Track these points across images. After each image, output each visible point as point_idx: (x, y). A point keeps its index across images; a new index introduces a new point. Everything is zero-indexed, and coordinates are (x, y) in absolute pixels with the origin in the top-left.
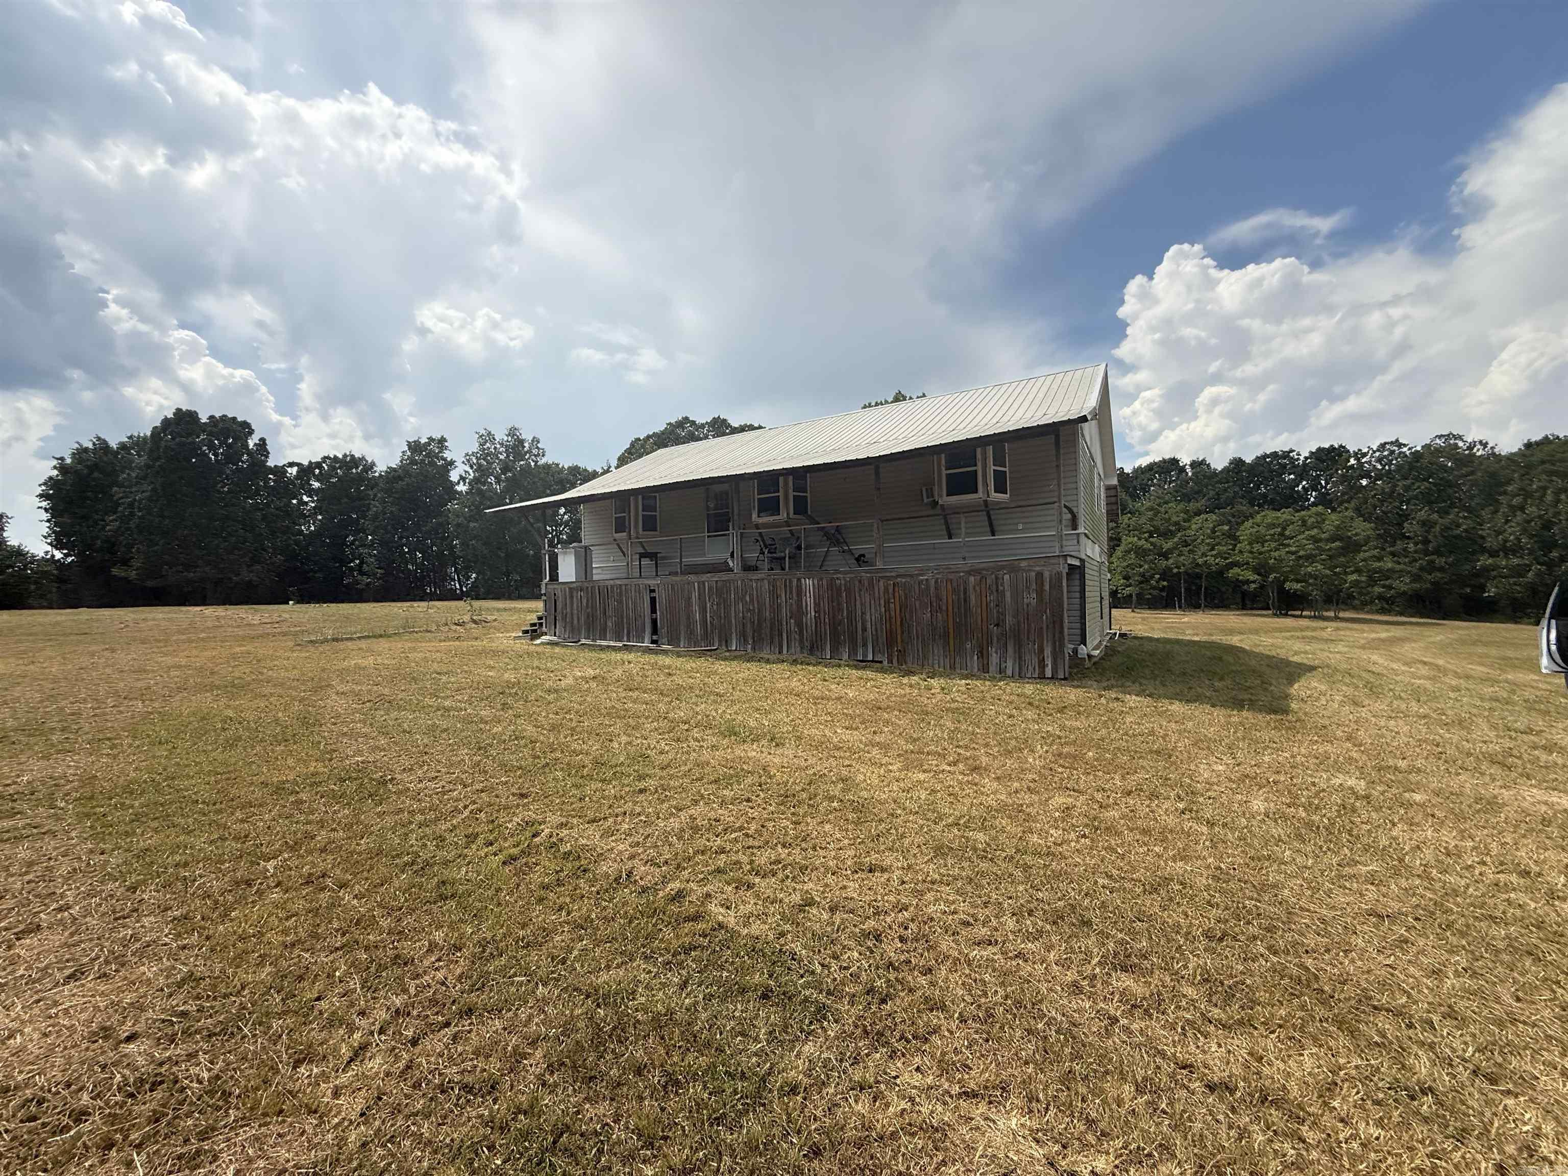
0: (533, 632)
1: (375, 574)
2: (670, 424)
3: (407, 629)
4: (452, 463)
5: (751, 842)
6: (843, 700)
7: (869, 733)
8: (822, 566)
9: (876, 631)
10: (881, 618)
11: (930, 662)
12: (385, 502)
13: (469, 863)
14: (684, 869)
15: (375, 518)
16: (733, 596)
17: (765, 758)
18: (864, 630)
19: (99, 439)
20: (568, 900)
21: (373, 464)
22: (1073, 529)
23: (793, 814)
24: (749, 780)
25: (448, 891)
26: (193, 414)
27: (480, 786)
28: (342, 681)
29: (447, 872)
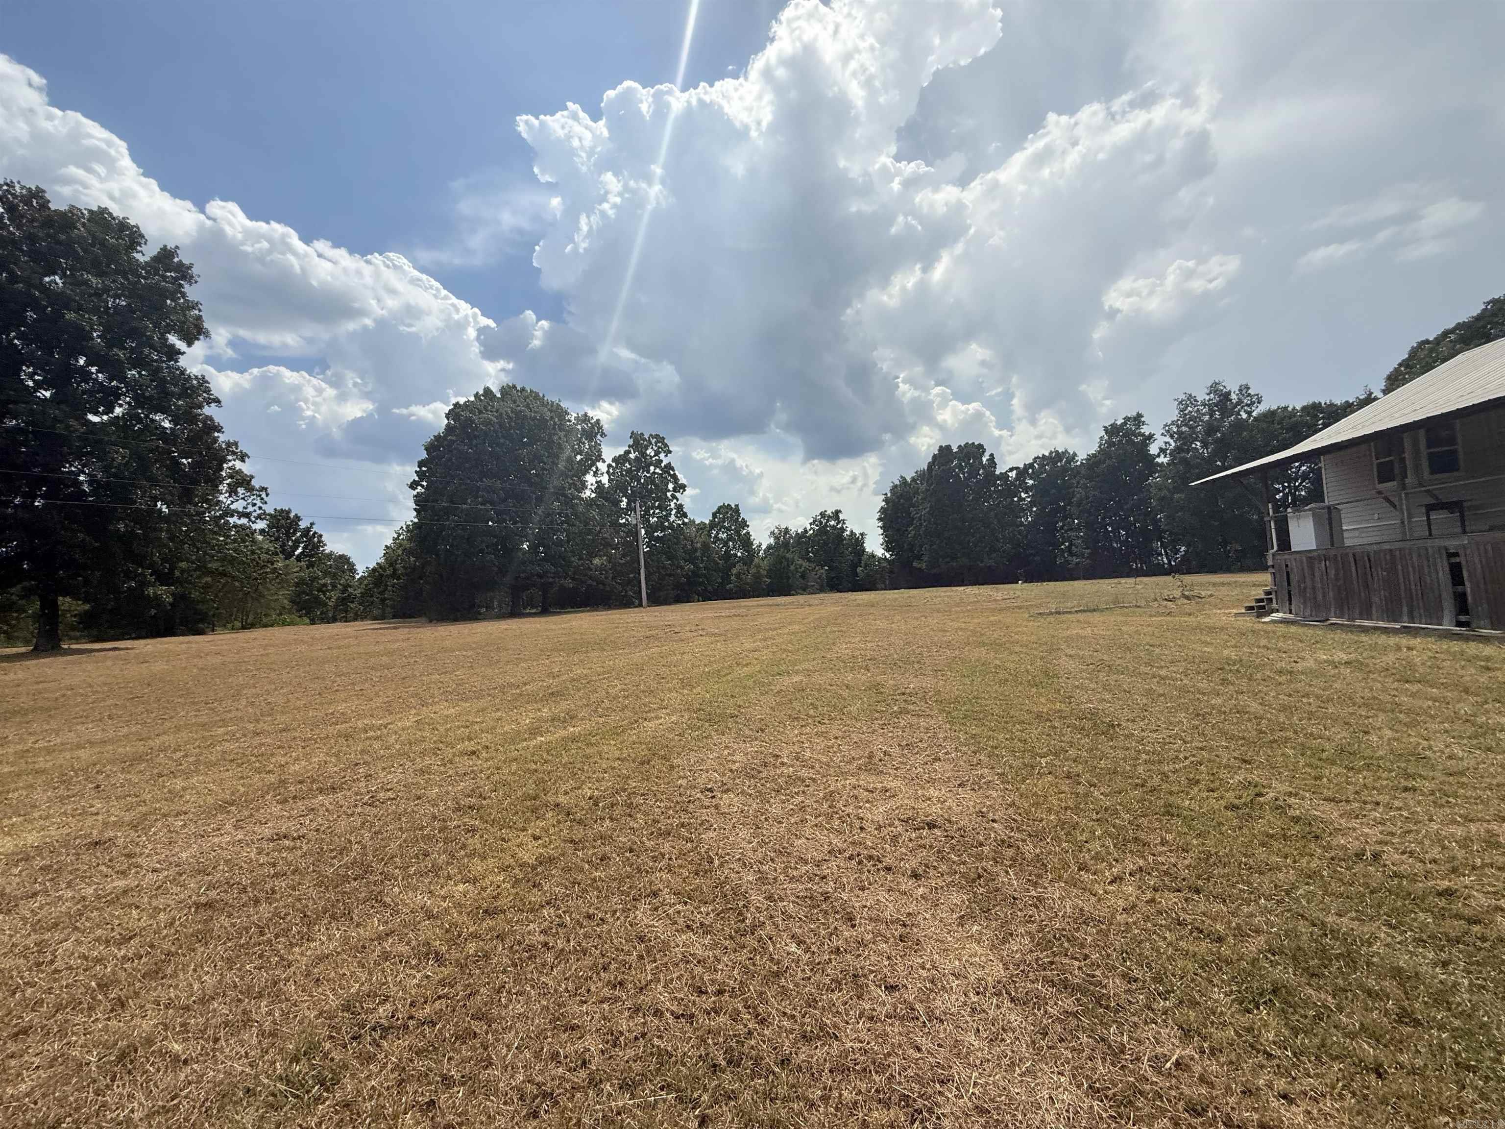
1: (1083, 554)
3: (1118, 604)
4: (1151, 436)
12: (1087, 487)
13: (1191, 799)
15: (1079, 503)
19: (902, 477)
20: (1295, 852)
21: (1075, 455)
25: (1174, 811)
26: (948, 447)
27: (1200, 745)
28: (1068, 646)
29: (1172, 799)
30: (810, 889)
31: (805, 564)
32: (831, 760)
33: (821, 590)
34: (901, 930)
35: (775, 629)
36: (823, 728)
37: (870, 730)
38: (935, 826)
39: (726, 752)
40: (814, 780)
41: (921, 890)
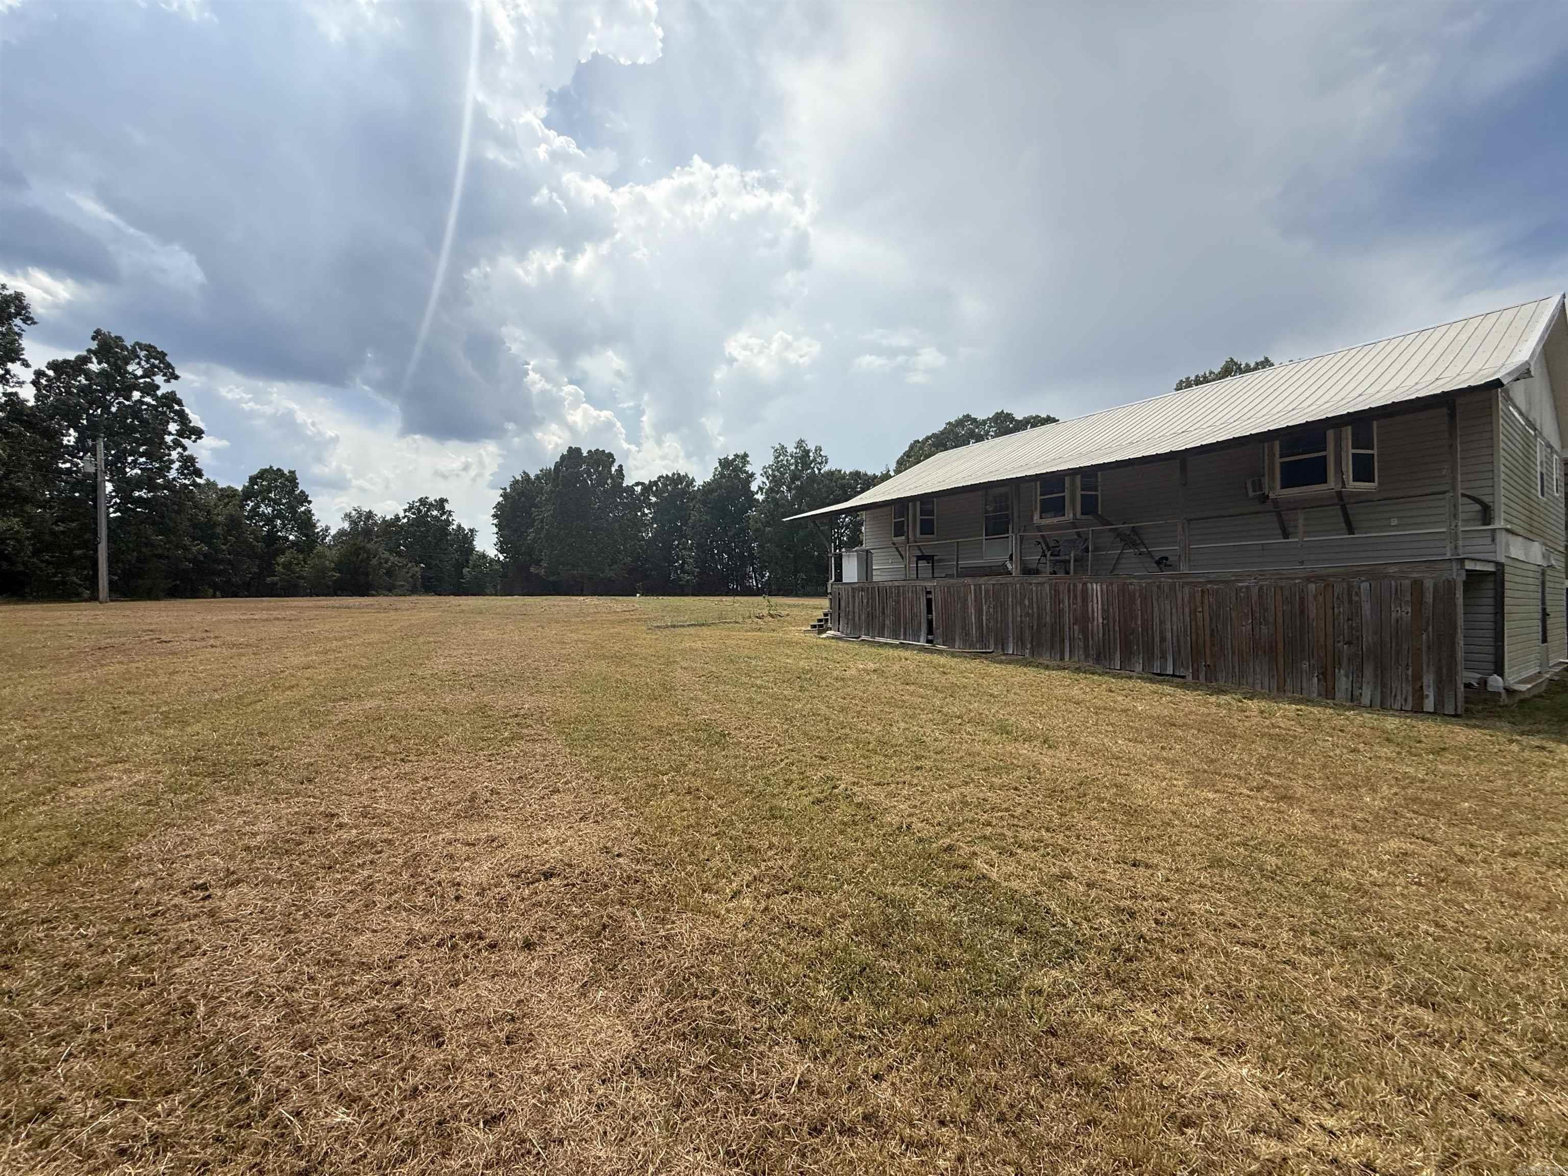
0: (820, 627)
1: (693, 573)
2: (949, 423)
3: (721, 620)
4: (752, 475)
5: (1016, 822)
6: (1130, 713)
7: (1157, 748)
8: (1114, 569)
9: (1178, 641)
10: (1185, 630)
11: (1250, 680)
12: (701, 512)
13: (788, 799)
14: (955, 831)
15: (694, 525)
16: (1010, 599)
17: (1035, 756)
18: (1163, 639)
19: (524, 473)
20: (862, 835)
21: (693, 480)
22: (1484, 524)
23: (1059, 806)
24: (1018, 773)
25: (777, 813)
26: (578, 450)
27: (791, 747)
28: (683, 658)
29: (774, 802)
30: (374, 1009)
31: (393, 559)
32: (418, 809)
33: (413, 591)
34: (508, 1027)
35: (342, 639)
36: (407, 768)
37: (473, 764)
38: (552, 875)
39: (240, 821)
40: (389, 842)
41: (535, 965)
